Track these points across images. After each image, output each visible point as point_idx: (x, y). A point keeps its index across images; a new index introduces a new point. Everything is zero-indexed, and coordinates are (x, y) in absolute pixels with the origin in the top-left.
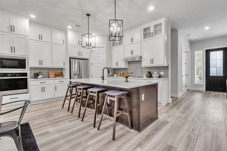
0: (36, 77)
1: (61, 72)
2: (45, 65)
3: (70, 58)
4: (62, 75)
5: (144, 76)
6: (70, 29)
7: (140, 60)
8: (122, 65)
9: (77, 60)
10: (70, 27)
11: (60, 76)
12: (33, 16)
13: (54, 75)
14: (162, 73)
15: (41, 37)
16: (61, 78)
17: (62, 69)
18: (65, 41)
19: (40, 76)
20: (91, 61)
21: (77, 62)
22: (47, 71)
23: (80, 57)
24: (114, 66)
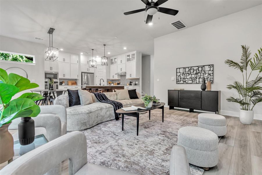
0: (61, 84)
1: (75, 82)
2: (66, 77)
3: (82, 73)
4: (76, 84)
5: (128, 84)
6: (82, 55)
7: (125, 74)
8: (116, 77)
9: (86, 74)
10: (82, 53)
11: (75, 84)
12: (62, 50)
13: (71, 83)
14: (137, 83)
15: (64, 60)
16: (76, 85)
17: (76, 80)
18: (79, 62)
19: (63, 84)
20: (95, 75)
21: (86, 75)
22: (67, 81)
23: (88, 72)
24: (111, 78)
